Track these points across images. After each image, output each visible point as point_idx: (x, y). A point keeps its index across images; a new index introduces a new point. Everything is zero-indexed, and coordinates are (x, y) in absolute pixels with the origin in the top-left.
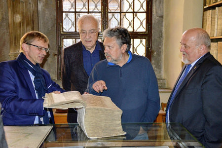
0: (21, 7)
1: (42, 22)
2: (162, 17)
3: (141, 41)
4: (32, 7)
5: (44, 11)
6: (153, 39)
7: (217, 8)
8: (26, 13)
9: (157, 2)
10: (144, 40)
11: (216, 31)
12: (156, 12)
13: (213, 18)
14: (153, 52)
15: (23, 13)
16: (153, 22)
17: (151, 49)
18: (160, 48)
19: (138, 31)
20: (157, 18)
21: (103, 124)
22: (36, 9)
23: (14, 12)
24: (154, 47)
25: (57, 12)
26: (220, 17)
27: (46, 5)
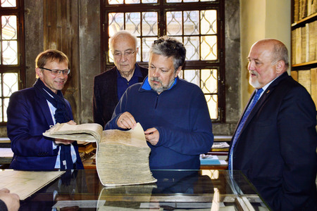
0: (58, 33)
2: (238, 40)
3: (212, 73)
4: (71, 33)
6: (227, 68)
7: (307, 25)
8: (63, 40)
9: (232, 22)
10: (215, 71)
11: (307, 54)
12: (230, 35)
13: (303, 38)
14: (228, 87)
15: (59, 40)
16: (227, 47)
17: (224, 82)
18: (237, 81)
19: (206, 59)
20: (232, 41)
21: (123, 166)
22: (76, 35)
23: (50, 40)
24: (228, 79)
25: (102, 38)
26: (311, 36)
27: (89, 29)
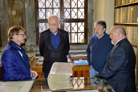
1: (27, 14)
2: (93, 10)
3: (82, 24)
5: (28, 8)
6: (88, 22)
7: (121, 8)
8: (18, 10)
9: (90, 3)
11: (121, 20)
12: (90, 8)
13: (120, 13)
14: (88, 30)
16: (88, 13)
17: (87, 28)
18: (92, 27)
19: (80, 18)
20: (90, 11)
22: (24, 7)
23: (12, 9)
24: (89, 27)
25: (35, 8)
26: (123, 13)
27: (30, 4)
